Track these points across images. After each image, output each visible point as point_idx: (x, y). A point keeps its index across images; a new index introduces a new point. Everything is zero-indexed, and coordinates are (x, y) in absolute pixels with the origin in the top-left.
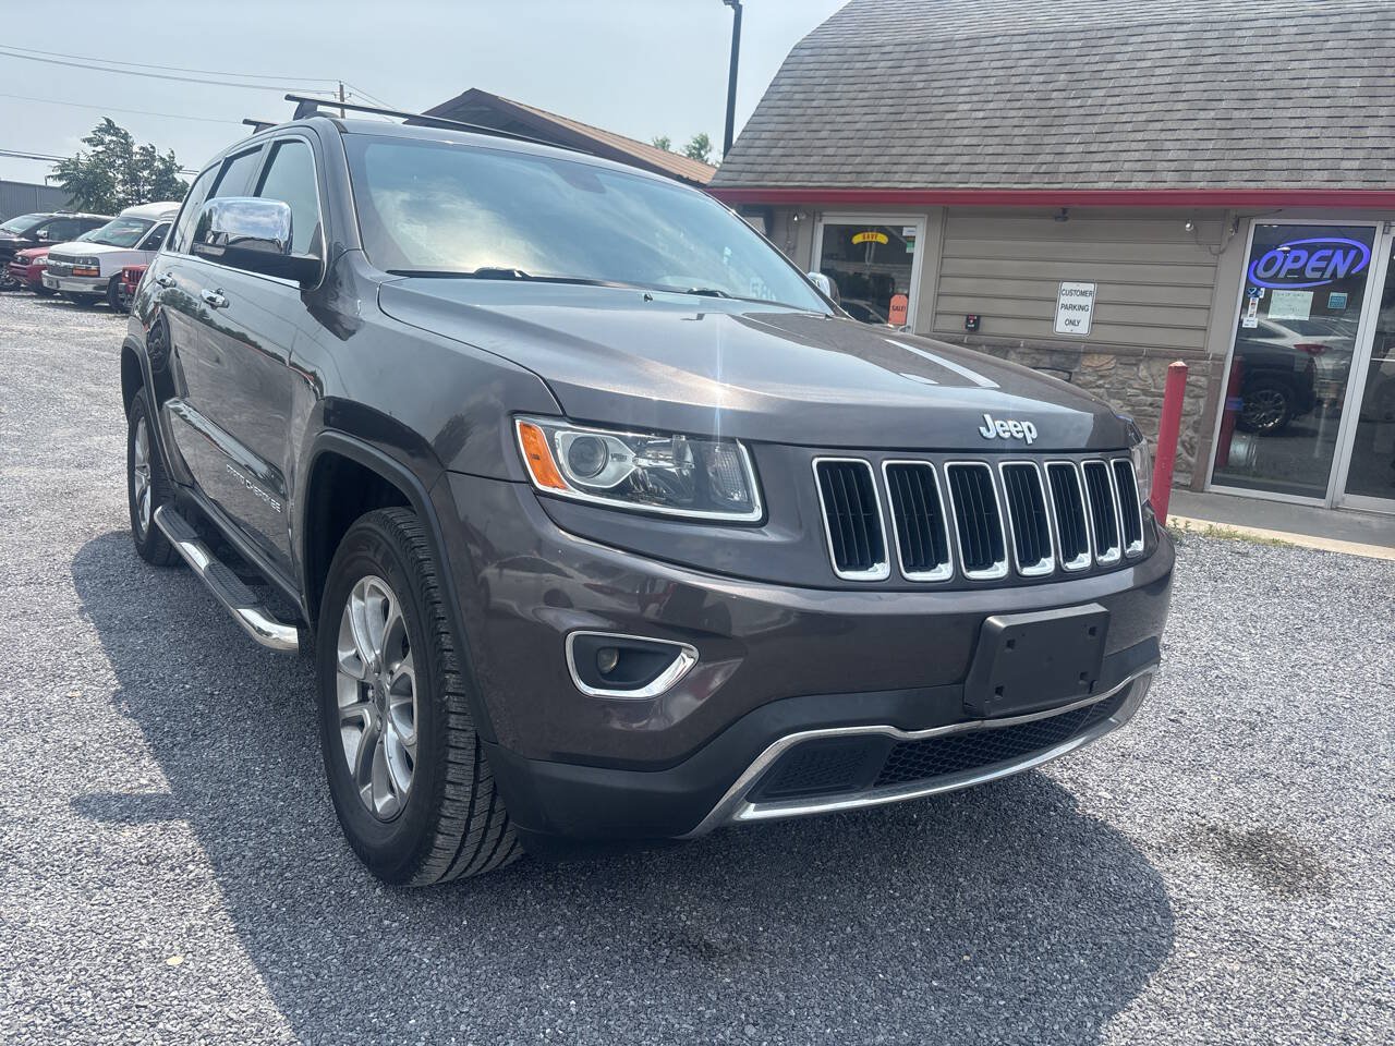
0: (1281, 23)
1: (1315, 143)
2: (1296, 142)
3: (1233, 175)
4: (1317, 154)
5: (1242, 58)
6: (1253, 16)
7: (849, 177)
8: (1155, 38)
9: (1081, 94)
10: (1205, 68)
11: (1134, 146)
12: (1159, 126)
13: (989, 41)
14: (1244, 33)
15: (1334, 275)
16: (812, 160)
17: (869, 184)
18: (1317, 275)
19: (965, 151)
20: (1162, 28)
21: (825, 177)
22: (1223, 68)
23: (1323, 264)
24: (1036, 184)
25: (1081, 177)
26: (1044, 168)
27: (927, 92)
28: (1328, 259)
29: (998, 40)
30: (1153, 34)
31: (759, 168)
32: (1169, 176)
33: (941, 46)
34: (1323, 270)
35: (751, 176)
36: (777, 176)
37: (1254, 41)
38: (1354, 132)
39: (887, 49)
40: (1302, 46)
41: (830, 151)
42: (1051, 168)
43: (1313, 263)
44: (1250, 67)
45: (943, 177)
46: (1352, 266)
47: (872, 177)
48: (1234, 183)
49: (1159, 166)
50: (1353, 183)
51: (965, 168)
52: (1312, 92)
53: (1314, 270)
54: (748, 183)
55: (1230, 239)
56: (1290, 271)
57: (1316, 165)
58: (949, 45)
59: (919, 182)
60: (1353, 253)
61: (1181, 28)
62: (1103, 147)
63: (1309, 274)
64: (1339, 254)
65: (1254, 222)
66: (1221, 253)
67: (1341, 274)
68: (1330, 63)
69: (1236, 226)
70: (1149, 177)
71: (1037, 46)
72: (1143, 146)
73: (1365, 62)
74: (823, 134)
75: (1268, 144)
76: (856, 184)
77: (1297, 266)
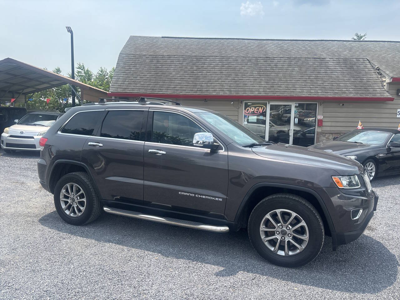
0: (237, 58)
1: (253, 85)
2: (249, 85)
3: (240, 92)
4: (254, 88)
5: (232, 66)
6: (231, 56)
7: (150, 90)
8: (212, 59)
9: (201, 72)
10: (226, 67)
11: (217, 85)
12: (221, 80)
13: (174, 57)
14: (231, 60)
15: (260, 112)
16: (138, 85)
17: (157, 92)
18: (257, 112)
19: (179, 84)
20: (213, 57)
21: (144, 90)
22: (229, 68)
23: (257, 110)
24: (198, 93)
25: (209, 92)
26: (199, 89)
27: (162, 69)
28: (258, 109)
29: (176, 57)
30: (211, 58)
31: (123, 87)
32: (227, 92)
33: (161, 57)
34: (258, 111)
35: (122, 89)
36: (129, 89)
37: (233, 62)
38: (259, 83)
39: (148, 56)
40: (243, 64)
41: (142, 83)
42: (200, 89)
43: (256, 110)
44: (235, 68)
45: (175, 91)
46: (263, 110)
47: (157, 90)
48: (241, 94)
49: (225, 90)
50: (263, 94)
51: (180, 89)
52: (249, 74)
53: (256, 111)
54: (121, 91)
55: (240, 106)
56: (252, 112)
57: (255, 90)
58: (163, 57)
59: (169, 92)
60: (263, 108)
61: (217, 58)
62: (210, 85)
63: (255, 112)
64: (260, 108)
65: (244, 102)
66: (239, 108)
67: (261, 112)
68: (250, 68)
69: (241, 103)
70: (223, 92)
71: (186, 59)
72: (219, 85)
73: (256, 68)
74: (138, 78)
75: (244, 85)
76: (153, 92)
77: (253, 111)
